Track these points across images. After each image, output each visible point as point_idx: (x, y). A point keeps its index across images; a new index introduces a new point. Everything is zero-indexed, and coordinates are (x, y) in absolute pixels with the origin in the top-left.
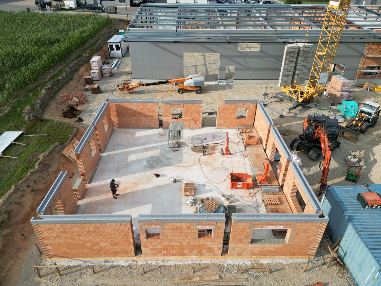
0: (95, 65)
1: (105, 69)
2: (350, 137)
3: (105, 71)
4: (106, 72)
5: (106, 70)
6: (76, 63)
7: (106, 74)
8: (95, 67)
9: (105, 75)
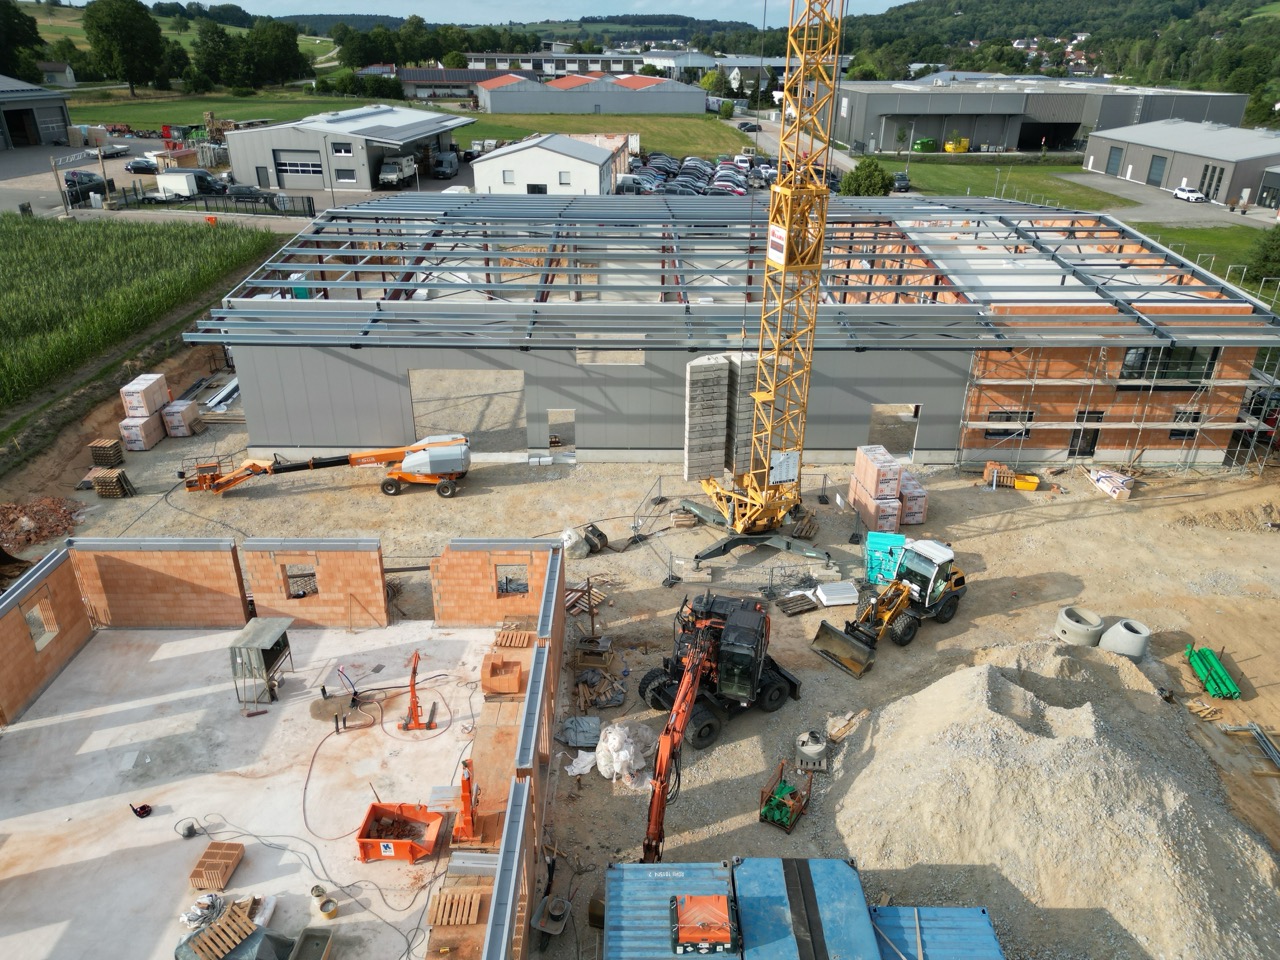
0: (135, 404)
1: (172, 414)
2: (852, 659)
3: (175, 420)
4: (176, 423)
5: (178, 417)
6: (84, 394)
7: (177, 427)
8: (136, 408)
9: (173, 432)
